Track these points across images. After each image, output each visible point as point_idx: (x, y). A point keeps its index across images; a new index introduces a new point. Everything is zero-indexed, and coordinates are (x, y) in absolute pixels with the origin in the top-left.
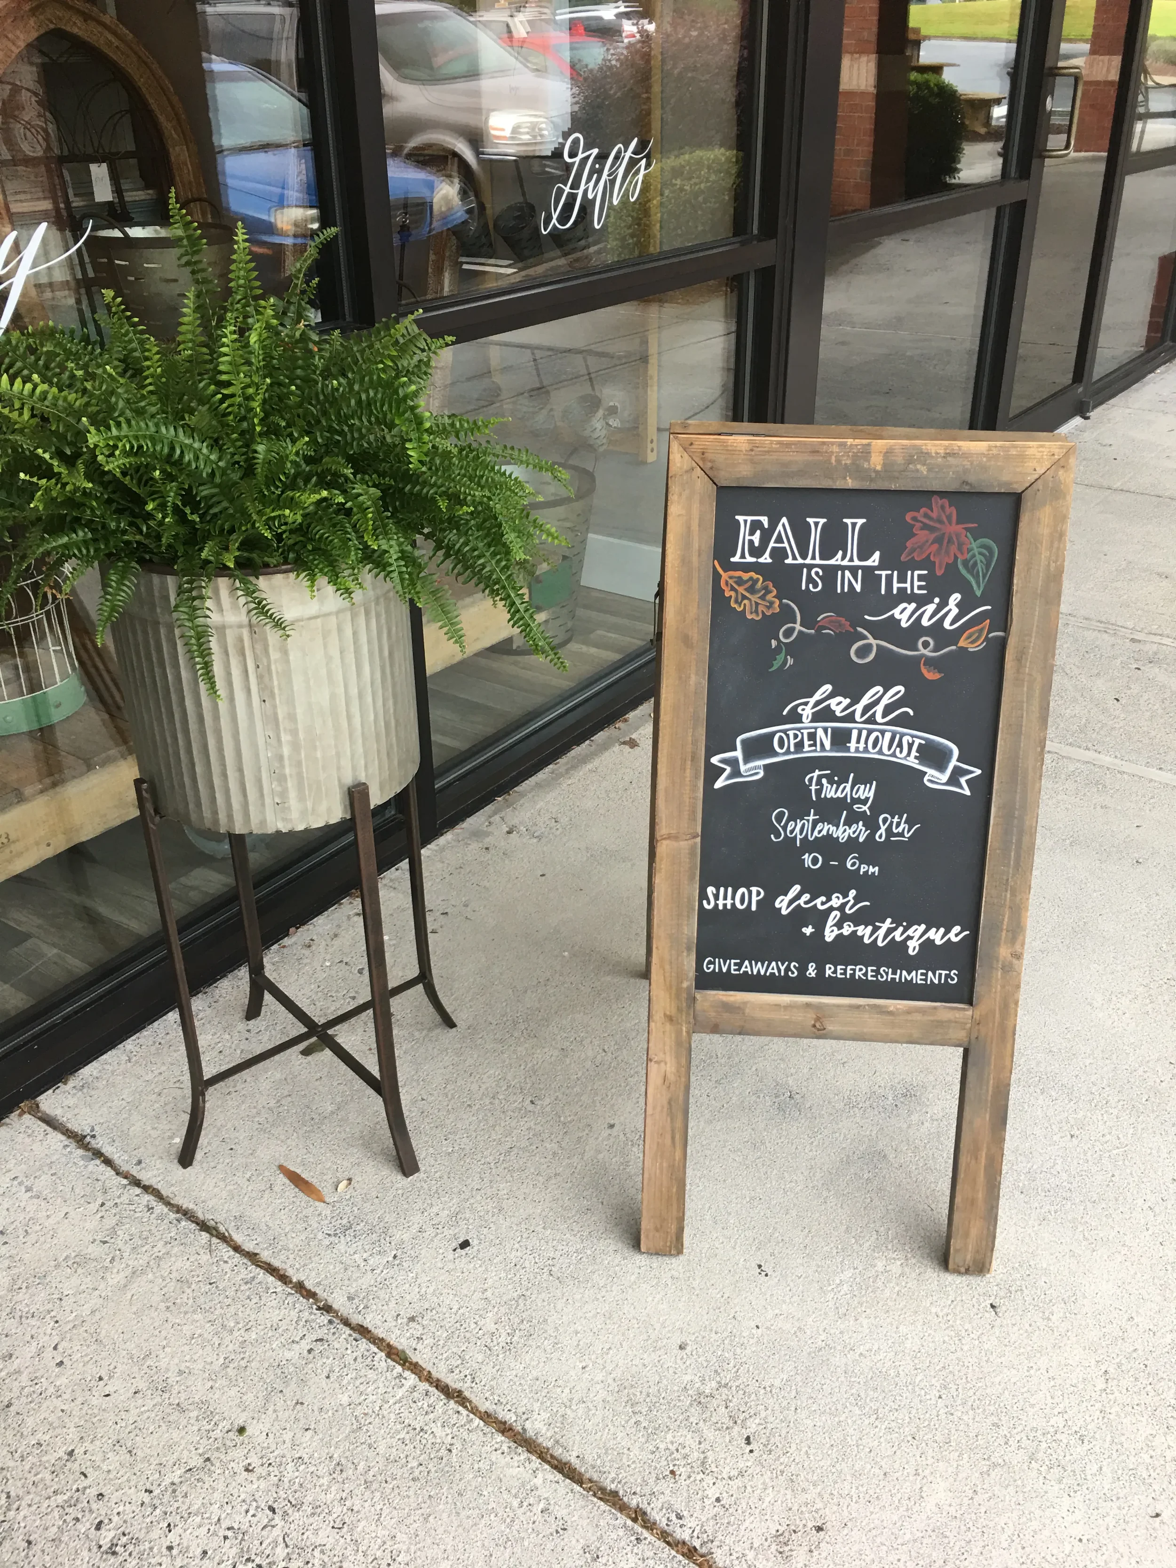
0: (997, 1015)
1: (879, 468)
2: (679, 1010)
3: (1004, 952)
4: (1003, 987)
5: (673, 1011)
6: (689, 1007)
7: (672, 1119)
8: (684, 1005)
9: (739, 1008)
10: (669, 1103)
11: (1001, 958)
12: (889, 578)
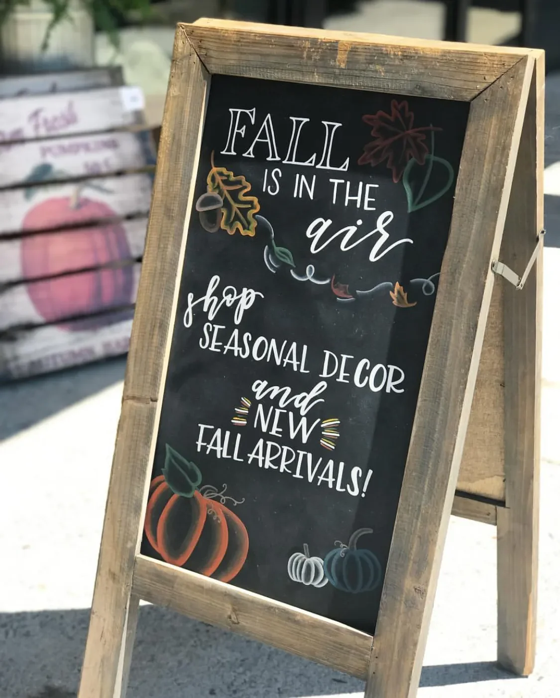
0: (396, 654)
1: (343, 66)
2: (122, 569)
3: (409, 583)
4: (404, 624)
5: (116, 569)
6: (130, 568)
7: (102, 677)
8: (126, 565)
9: (169, 581)
10: (102, 661)
11: (405, 590)
12: (342, 187)
